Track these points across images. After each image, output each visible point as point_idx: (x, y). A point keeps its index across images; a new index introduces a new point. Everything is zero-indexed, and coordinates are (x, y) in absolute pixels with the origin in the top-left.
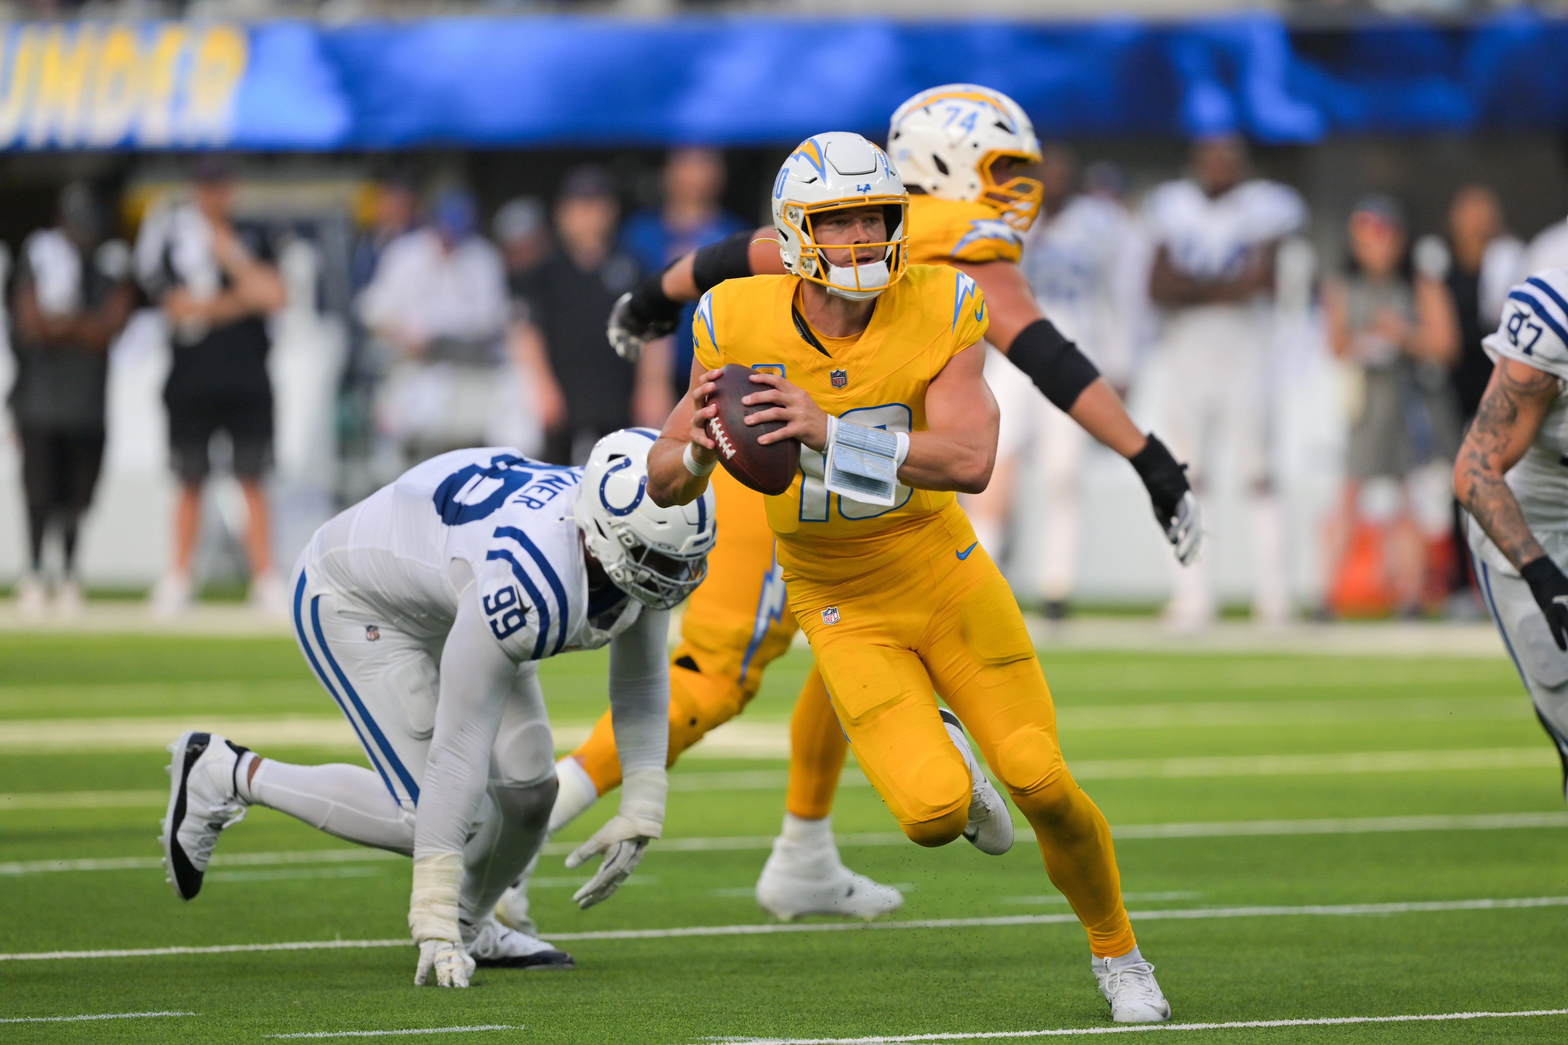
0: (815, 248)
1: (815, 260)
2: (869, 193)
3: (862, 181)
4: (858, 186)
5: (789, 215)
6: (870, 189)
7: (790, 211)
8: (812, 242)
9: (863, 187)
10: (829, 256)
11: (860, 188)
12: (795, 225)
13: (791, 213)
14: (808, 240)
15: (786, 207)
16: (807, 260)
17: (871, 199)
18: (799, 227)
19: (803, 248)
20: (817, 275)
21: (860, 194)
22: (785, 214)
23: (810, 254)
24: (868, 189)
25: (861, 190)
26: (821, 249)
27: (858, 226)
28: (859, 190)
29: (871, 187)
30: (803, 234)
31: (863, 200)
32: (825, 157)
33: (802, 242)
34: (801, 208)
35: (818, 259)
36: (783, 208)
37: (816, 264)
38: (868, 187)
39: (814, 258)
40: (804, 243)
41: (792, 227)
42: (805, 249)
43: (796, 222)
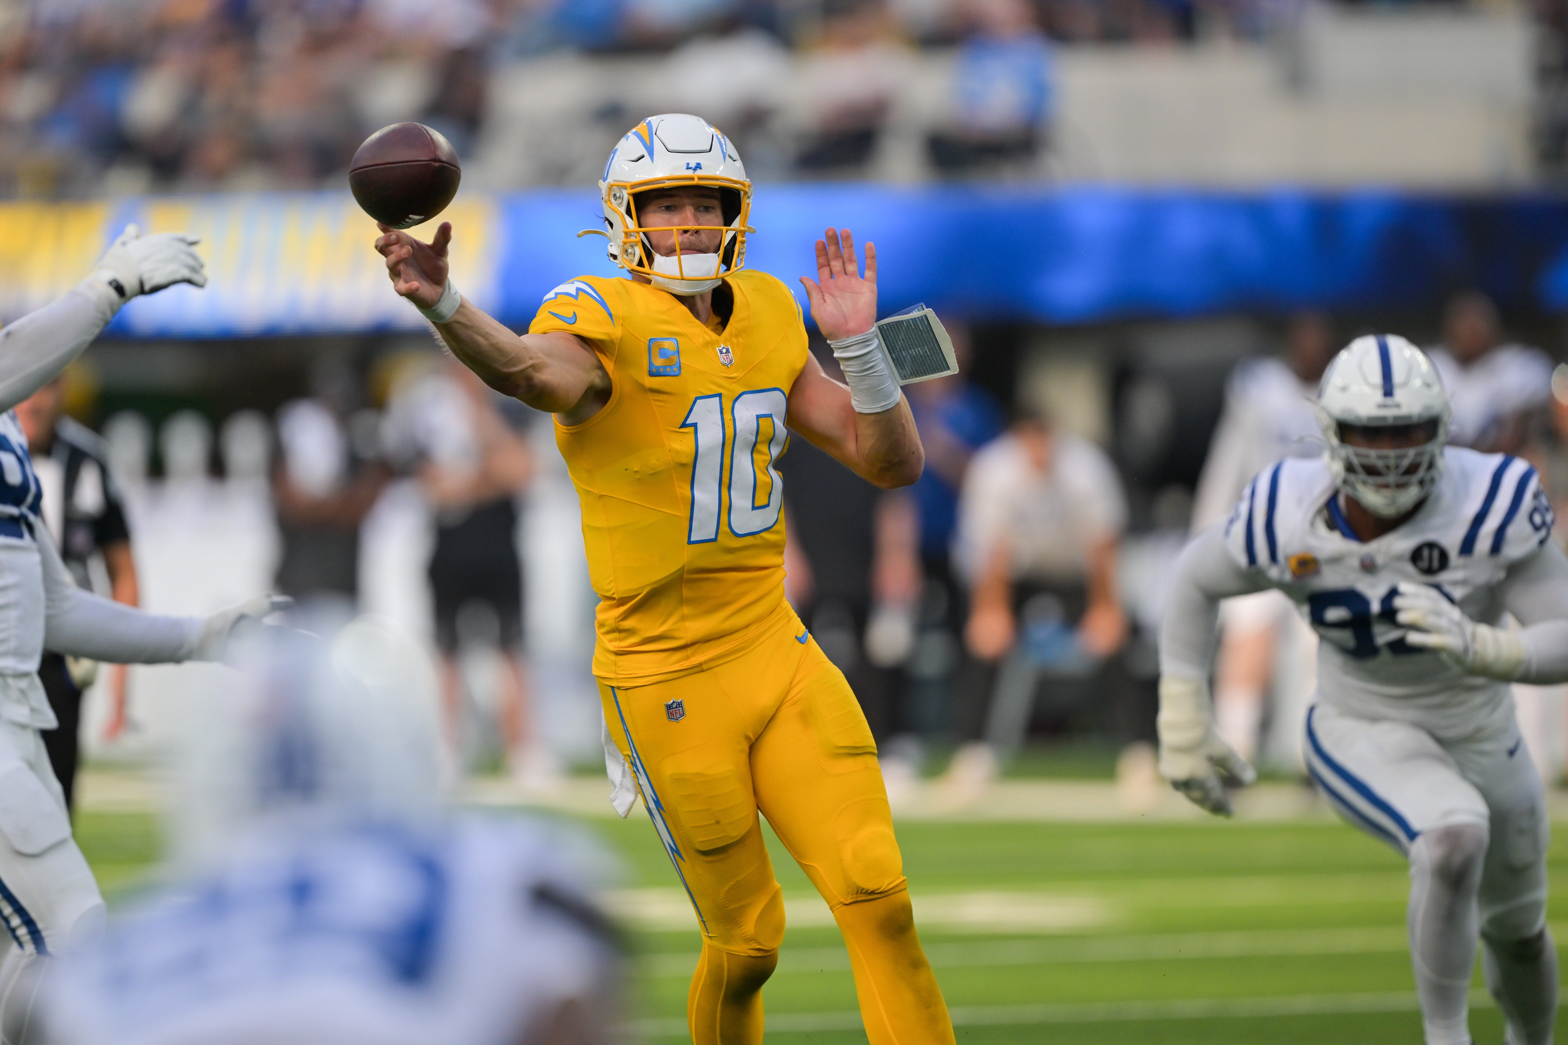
0: (638, 233)
1: (637, 245)
2: (699, 173)
3: (693, 160)
4: (688, 164)
5: (613, 198)
6: (701, 169)
7: (614, 193)
8: (635, 226)
9: (693, 165)
10: (654, 241)
11: (690, 166)
12: (619, 208)
13: (615, 195)
14: (632, 224)
15: (610, 189)
16: (630, 247)
17: (700, 178)
18: (623, 210)
19: (626, 233)
20: (641, 263)
21: (690, 173)
22: (609, 197)
23: (633, 239)
24: (699, 168)
25: (691, 168)
26: (644, 233)
27: (689, 212)
28: (688, 168)
29: (702, 166)
30: (628, 218)
31: (692, 179)
32: (656, 134)
33: (624, 227)
34: (625, 188)
35: (640, 244)
36: (608, 189)
37: (639, 251)
38: (698, 166)
39: (636, 244)
40: (628, 228)
41: (616, 210)
42: (628, 234)
43: (620, 204)
